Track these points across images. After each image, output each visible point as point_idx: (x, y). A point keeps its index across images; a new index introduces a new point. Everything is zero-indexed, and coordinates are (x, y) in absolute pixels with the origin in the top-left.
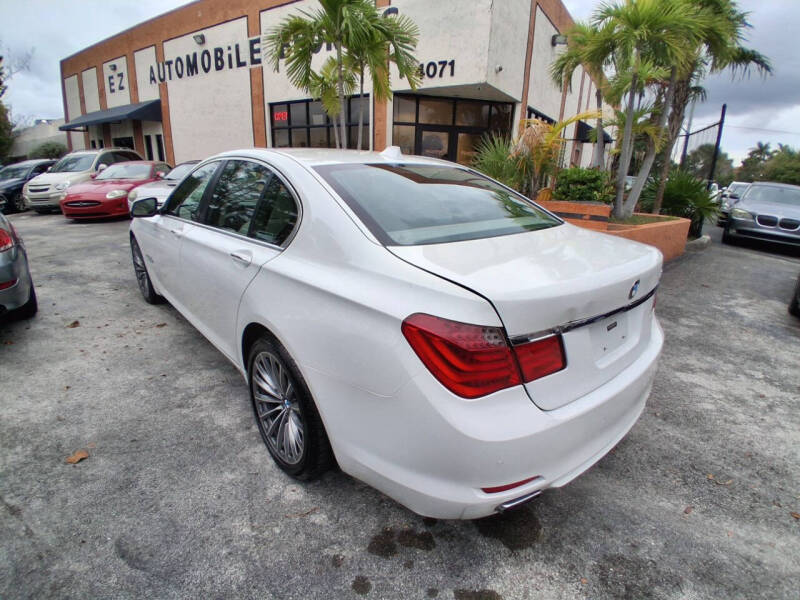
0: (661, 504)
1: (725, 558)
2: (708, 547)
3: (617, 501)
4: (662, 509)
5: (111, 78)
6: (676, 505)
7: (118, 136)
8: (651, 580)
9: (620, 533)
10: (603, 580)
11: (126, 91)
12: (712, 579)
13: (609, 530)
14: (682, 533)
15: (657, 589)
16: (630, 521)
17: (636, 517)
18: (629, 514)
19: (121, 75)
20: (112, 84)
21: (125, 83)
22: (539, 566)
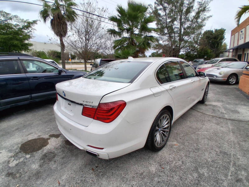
0: (65, 176)
1: (38, 183)
2: (44, 180)
3: (71, 164)
4: (63, 175)
5: (241, 35)
6: (63, 180)
7: (239, 54)
8: (45, 161)
9: (61, 160)
10: (51, 153)
11: (243, 39)
12: (36, 175)
13: (62, 158)
14: (52, 176)
15: (43, 161)
16: (63, 164)
17: (64, 166)
18: (65, 165)
19: (243, 34)
20: (241, 37)
21: (244, 37)
22: (61, 144)
